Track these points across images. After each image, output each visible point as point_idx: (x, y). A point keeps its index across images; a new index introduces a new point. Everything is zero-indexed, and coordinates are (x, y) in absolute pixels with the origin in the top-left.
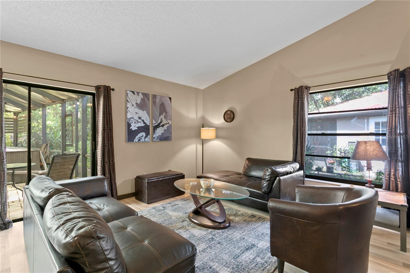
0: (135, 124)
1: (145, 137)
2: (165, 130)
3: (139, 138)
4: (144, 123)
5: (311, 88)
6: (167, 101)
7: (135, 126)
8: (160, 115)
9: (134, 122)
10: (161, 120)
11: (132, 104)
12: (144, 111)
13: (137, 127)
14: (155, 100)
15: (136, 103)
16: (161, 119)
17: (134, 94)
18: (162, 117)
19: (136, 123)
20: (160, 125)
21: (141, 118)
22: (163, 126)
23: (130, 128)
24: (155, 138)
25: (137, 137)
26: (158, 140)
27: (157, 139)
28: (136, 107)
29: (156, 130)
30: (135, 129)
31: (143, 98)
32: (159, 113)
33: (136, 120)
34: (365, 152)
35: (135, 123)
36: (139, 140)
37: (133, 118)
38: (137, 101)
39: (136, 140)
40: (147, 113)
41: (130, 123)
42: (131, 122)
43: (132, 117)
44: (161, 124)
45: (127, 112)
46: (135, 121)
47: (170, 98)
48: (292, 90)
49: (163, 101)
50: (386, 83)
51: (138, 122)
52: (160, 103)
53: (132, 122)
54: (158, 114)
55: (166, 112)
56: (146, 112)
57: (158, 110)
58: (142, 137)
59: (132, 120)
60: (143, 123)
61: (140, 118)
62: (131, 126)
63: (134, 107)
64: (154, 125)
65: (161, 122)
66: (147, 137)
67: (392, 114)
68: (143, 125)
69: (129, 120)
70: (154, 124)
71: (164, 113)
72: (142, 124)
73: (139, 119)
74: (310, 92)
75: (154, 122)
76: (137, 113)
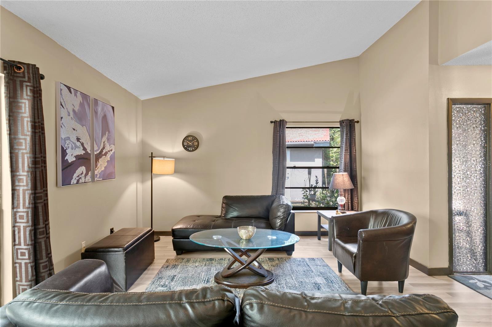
0: (72, 151)
1: (85, 175)
2: (108, 161)
3: (78, 177)
4: (85, 149)
5: (287, 123)
6: (109, 111)
7: (72, 155)
8: (102, 137)
9: (70, 146)
10: (104, 144)
11: (68, 111)
12: (84, 126)
13: (76, 157)
14: (97, 109)
15: (74, 111)
16: (104, 142)
17: (71, 92)
18: (105, 139)
19: (74, 149)
20: (103, 153)
21: (80, 140)
22: (106, 154)
23: (65, 159)
24: (97, 175)
25: (75, 175)
26: (101, 179)
27: (99, 178)
28: (72, 117)
29: (98, 162)
30: (72, 161)
31: (82, 102)
32: (101, 131)
33: (73, 143)
34: (343, 183)
35: (72, 149)
36: (78, 181)
37: (69, 138)
38: (74, 107)
39: (74, 181)
40: (87, 131)
41: (65, 149)
42: (66, 146)
43: (68, 136)
44: (104, 150)
45: (61, 127)
46: (72, 145)
47: (113, 108)
48: (272, 122)
49: (105, 112)
50: (339, 128)
51: (76, 147)
52: (103, 115)
53: (68, 147)
54: (101, 134)
55: (109, 132)
56: (86, 127)
57: (100, 127)
58: (81, 175)
59: (68, 142)
60: (83, 150)
61: (78, 139)
62: (67, 154)
63: (70, 117)
64: (95, 153)
65: (104, 148)
66: (88, 175)
67: (346, 152)
68: (83, 152)
69: (63, 141)
70: (96, 151)
71: (107, 132)
72: (81, 152)
73: (78, 141)
74: (287, 126)
75: (96, 148)
76: (74, 129)
